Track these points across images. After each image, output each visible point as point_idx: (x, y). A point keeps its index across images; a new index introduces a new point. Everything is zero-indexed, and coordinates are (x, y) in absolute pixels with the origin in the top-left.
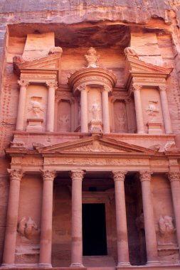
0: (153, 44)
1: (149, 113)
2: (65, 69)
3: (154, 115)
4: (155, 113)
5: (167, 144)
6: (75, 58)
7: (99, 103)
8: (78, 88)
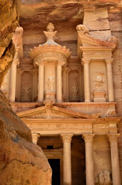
0: (104, 19)
1: (96, 83)
2: (27, 44)
3: (100, 86)
4: (100, 84)
5: (109, 111)
6: (37, 32)
7: (54, 76)
8: (37, 63)
